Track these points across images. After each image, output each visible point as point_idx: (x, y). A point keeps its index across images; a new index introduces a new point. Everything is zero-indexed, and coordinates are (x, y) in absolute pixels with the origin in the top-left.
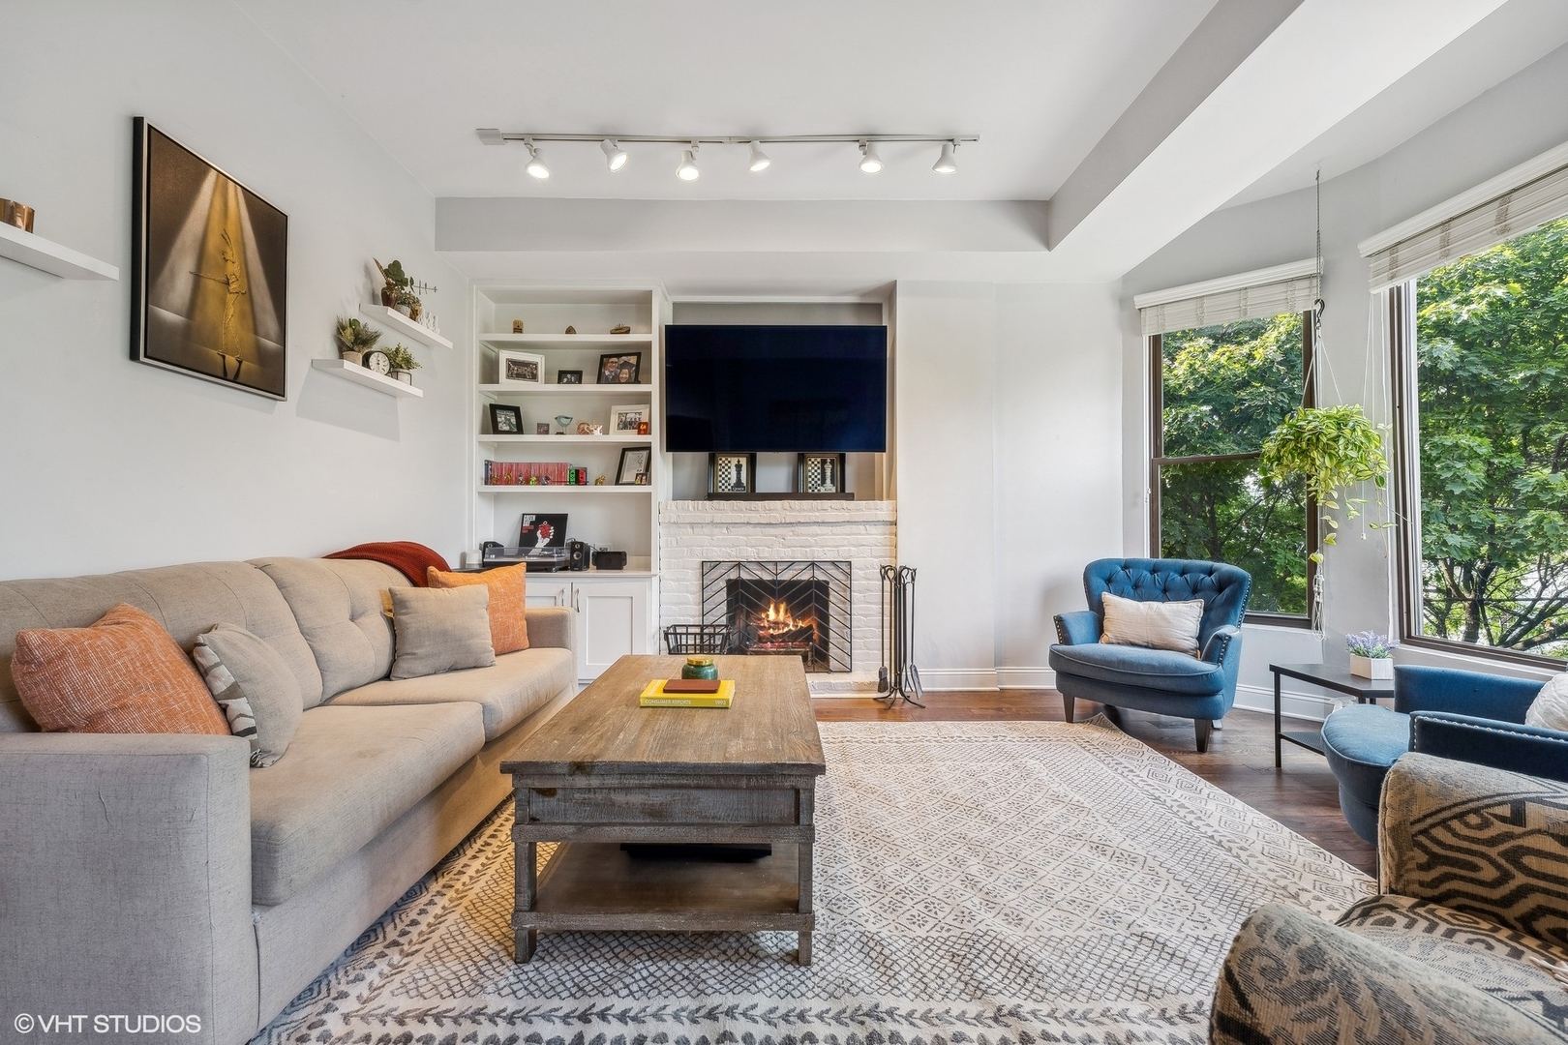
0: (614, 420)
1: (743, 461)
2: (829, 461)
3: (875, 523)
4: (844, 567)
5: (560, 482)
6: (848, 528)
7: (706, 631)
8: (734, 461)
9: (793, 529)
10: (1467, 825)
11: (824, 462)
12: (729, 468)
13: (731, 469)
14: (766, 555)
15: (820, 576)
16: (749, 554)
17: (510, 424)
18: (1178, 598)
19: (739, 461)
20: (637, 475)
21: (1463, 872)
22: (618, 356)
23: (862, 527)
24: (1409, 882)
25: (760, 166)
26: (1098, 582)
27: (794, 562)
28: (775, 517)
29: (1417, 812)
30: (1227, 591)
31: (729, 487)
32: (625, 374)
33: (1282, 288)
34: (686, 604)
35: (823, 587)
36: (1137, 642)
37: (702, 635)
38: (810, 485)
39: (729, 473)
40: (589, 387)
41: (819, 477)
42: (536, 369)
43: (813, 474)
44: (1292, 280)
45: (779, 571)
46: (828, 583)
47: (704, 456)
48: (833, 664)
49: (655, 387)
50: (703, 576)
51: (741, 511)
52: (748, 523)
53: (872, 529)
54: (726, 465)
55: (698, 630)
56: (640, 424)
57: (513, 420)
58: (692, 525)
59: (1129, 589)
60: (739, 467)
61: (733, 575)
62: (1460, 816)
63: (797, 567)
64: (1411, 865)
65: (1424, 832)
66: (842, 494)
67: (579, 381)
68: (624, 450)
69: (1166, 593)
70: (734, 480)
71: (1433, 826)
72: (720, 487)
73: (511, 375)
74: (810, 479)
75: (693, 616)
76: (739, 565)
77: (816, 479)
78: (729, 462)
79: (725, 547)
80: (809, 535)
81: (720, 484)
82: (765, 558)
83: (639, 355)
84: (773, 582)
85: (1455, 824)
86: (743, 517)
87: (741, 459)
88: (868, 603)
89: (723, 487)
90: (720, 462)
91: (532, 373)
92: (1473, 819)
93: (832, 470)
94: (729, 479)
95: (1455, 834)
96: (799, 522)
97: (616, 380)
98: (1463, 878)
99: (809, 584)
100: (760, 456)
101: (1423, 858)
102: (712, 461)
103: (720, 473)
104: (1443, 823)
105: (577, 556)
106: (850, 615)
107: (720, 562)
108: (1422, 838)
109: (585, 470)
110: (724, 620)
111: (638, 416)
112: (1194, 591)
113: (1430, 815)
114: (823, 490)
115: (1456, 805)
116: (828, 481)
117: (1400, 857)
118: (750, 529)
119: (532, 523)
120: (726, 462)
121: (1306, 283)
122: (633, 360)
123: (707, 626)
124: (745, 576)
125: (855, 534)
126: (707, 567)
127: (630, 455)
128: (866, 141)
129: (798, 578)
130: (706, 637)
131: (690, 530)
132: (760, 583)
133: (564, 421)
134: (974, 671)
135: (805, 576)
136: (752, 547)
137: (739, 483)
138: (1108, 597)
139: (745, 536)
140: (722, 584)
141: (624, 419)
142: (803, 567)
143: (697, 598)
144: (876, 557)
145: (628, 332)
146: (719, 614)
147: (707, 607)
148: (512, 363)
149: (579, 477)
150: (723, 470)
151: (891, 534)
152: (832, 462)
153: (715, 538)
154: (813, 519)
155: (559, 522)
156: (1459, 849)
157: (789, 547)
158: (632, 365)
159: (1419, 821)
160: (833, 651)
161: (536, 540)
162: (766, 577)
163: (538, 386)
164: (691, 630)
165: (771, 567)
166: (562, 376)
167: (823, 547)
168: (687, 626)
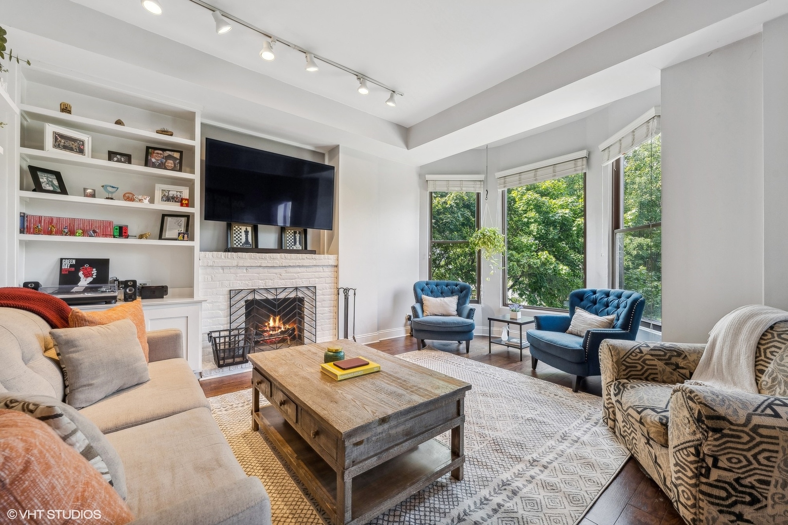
0: (158, 195)
1: (249, 229)
2: (298, 232)
3: (327, 266)
4: (312, 289)
5: (106, 235)
6: (314, 269)
7: (232, 333)
8: (243, 228)
9: (286, 269)
10: (633, 356)
11: (295, 233)
12: (241, 232)
13: (242, 233)
14: (270, 284)
15: (300, 295)
16: (261, 284)
17: (53, 185)
18: (448, 296)
19: (246, 229)
20: (179, 234)
21: (634, 369)
22: (164, 150)
23: (321, 268)
24: (621, 376)
25: (312, 69)
26: (419, 291)
27: (286, 288)
28: (276, 263)
29: (621, 356)
30: (464, 292)
31: (241, 244)
32: (170, 163)
33: (473, 183)
34: (217, 317)
35: (301, 300)
36: (438, 314)
37: (230, 336)
38: (288, 245)
39: (241, 236)
40: (137, 167)
41: (293, 240)
42: (83, 145)
43: (289, 239)
44: (476, 181)
45: (278, 294)
46: (304, 298)
47: (223, 224)
48: (306, 340)
49: (196, 177)
50: (230, 299)
51: (256, 259)
52: (260, 266)
53: (326, 269)
54: (239, 230)
55: (227, 333)
56: (182, 199)
57: (56, 182)
58: (223, 268)
59: (430, 293)
60: (246, 232)
61: (250, 297)
62: (631, 354)
63: (288, 291)
64: (621, 370)
65: (624, 360)
66: (305, 250)
67: (130, 162)
68: (164, 216)
69: (443, 294)
70: (243, 240)
71: (626, 358)
72: (235, 244)
73: (57, 145)
74: (288, 242)
75: (223, 325)
76: (254, 291)
77: (291, 242)
78: (240, 229)
79: (245, 280)
80: (294, 273)
81: (235, 242)
82: (270, 286)
83: (181, 153)
84: (274, 299)
85: (630, 356)
86: (258, 263)
87: (248, 228)
88: (324, 307)
89: (237, 244)
90: (235, 228)
91: (79, 148)
92: (634, 354)
93: (300, 237)
94: (241, 239)
95: (631, 359)
96: (290, 266)
97: (162, 166)
98: (634, 371)
99: (295, 300)
100: (260, 227)
101: (624, 367)
102: (229, 227)
103: (235, 235)
104: (628, 357)
105: (130, 291)
106: (316, 314)
107: (242, 290)
108: (624, 362)
109: (127, 227)
110: (243, 325)
111: (179, 194)
112: (452, 293)
113: (625, 355)
114: (295, 248)
115: (629, 351)
116: (298, 243)
117: (618, 369)
118: (261, 270)
119: (71, 266)
120: (239, 229)
121: (479, 183)
122: (177, 155)
123: (233, 330)
124: (258, 297)
125: (318, 272)
126: (232, 294)
127: (169, 220)
128: (362, 77)
129: (289, 296)
130: (232, 338)
131: (221, 271)
132: (267, 301)
133: (110, 189)
134: (370, 335)
135: (292, 295)
136: (262, 280)
137: (247, 242)
138: (424, 297)
139: (258, 274)
140: (243, 303)
141: (167, 194)
142: (291, 290)
143: (227, 312)
144: (328, 283)
145: (171, 135)
146: (240, 321)
147: (233, 318)
148: (58, 137)
149: (122, 232)
150: (237, 234)
151: (334, 272)
152: (300, 233)
153: (238, 275)
154: (298, 264)
155: (102, 265)
156: (633, 363)
157: (283, 279)
158: (175, 159)
159: (622, 358)
160: (306, 334)
161: (78, 280)
162: (270, 297)
163: (86, 159)
164: (222, 334)
165: (273, 291)
166: (111, 155)
167: (301, 279)
168: (219, 331)
